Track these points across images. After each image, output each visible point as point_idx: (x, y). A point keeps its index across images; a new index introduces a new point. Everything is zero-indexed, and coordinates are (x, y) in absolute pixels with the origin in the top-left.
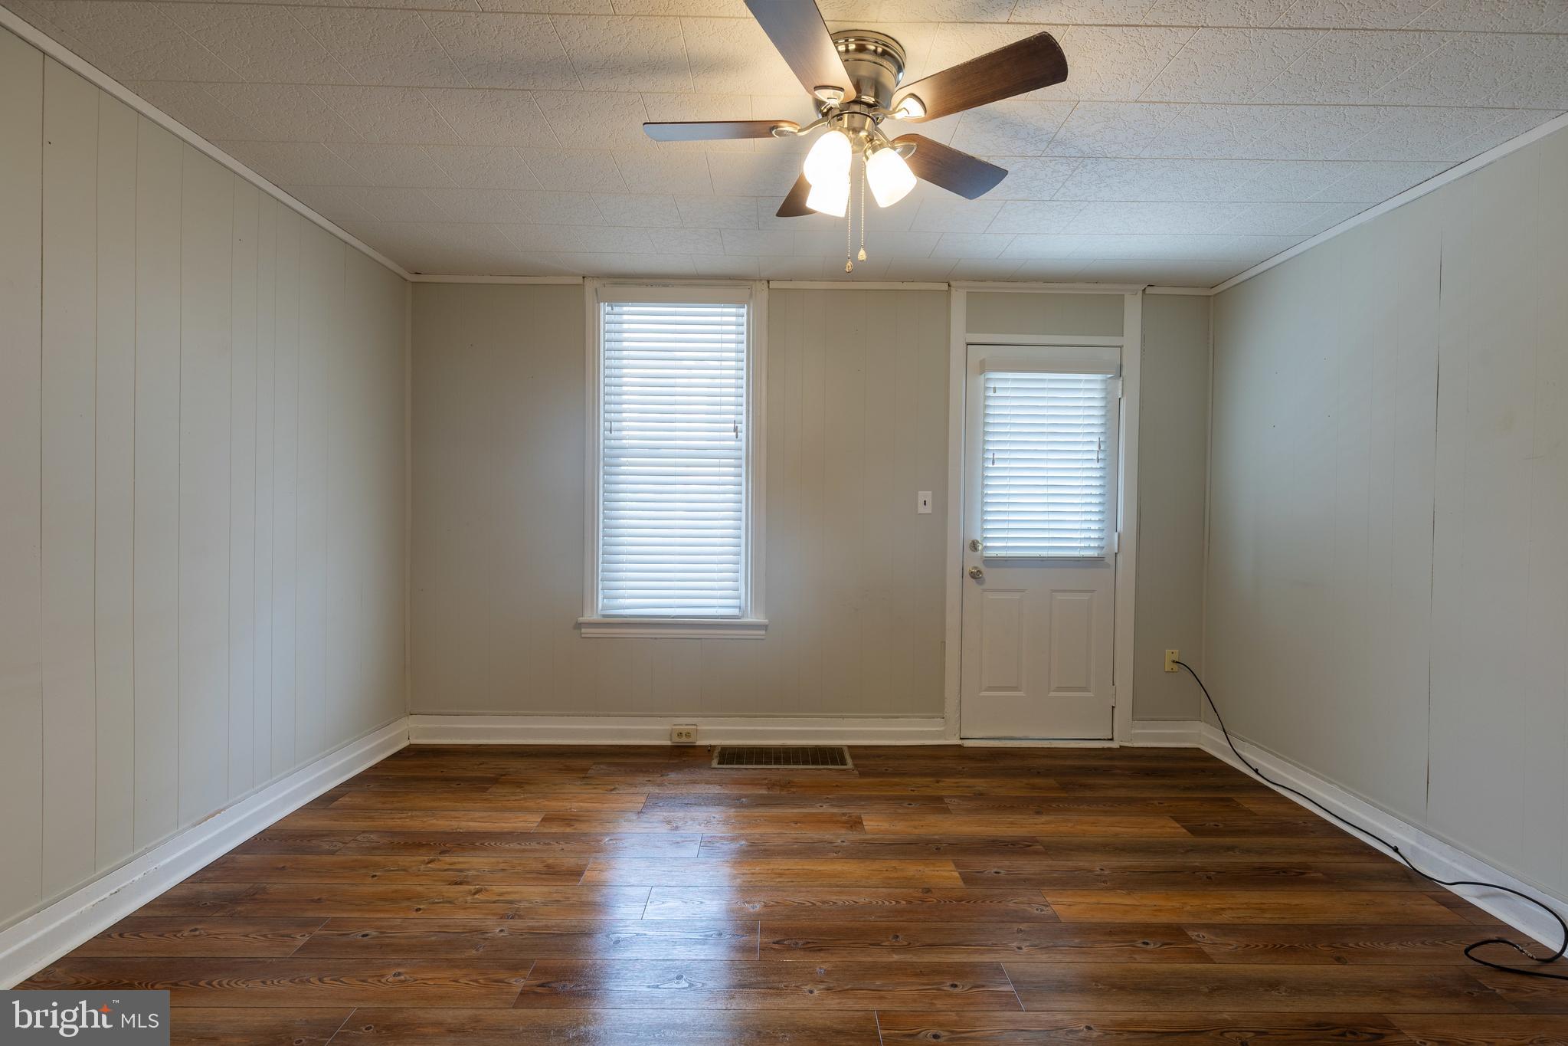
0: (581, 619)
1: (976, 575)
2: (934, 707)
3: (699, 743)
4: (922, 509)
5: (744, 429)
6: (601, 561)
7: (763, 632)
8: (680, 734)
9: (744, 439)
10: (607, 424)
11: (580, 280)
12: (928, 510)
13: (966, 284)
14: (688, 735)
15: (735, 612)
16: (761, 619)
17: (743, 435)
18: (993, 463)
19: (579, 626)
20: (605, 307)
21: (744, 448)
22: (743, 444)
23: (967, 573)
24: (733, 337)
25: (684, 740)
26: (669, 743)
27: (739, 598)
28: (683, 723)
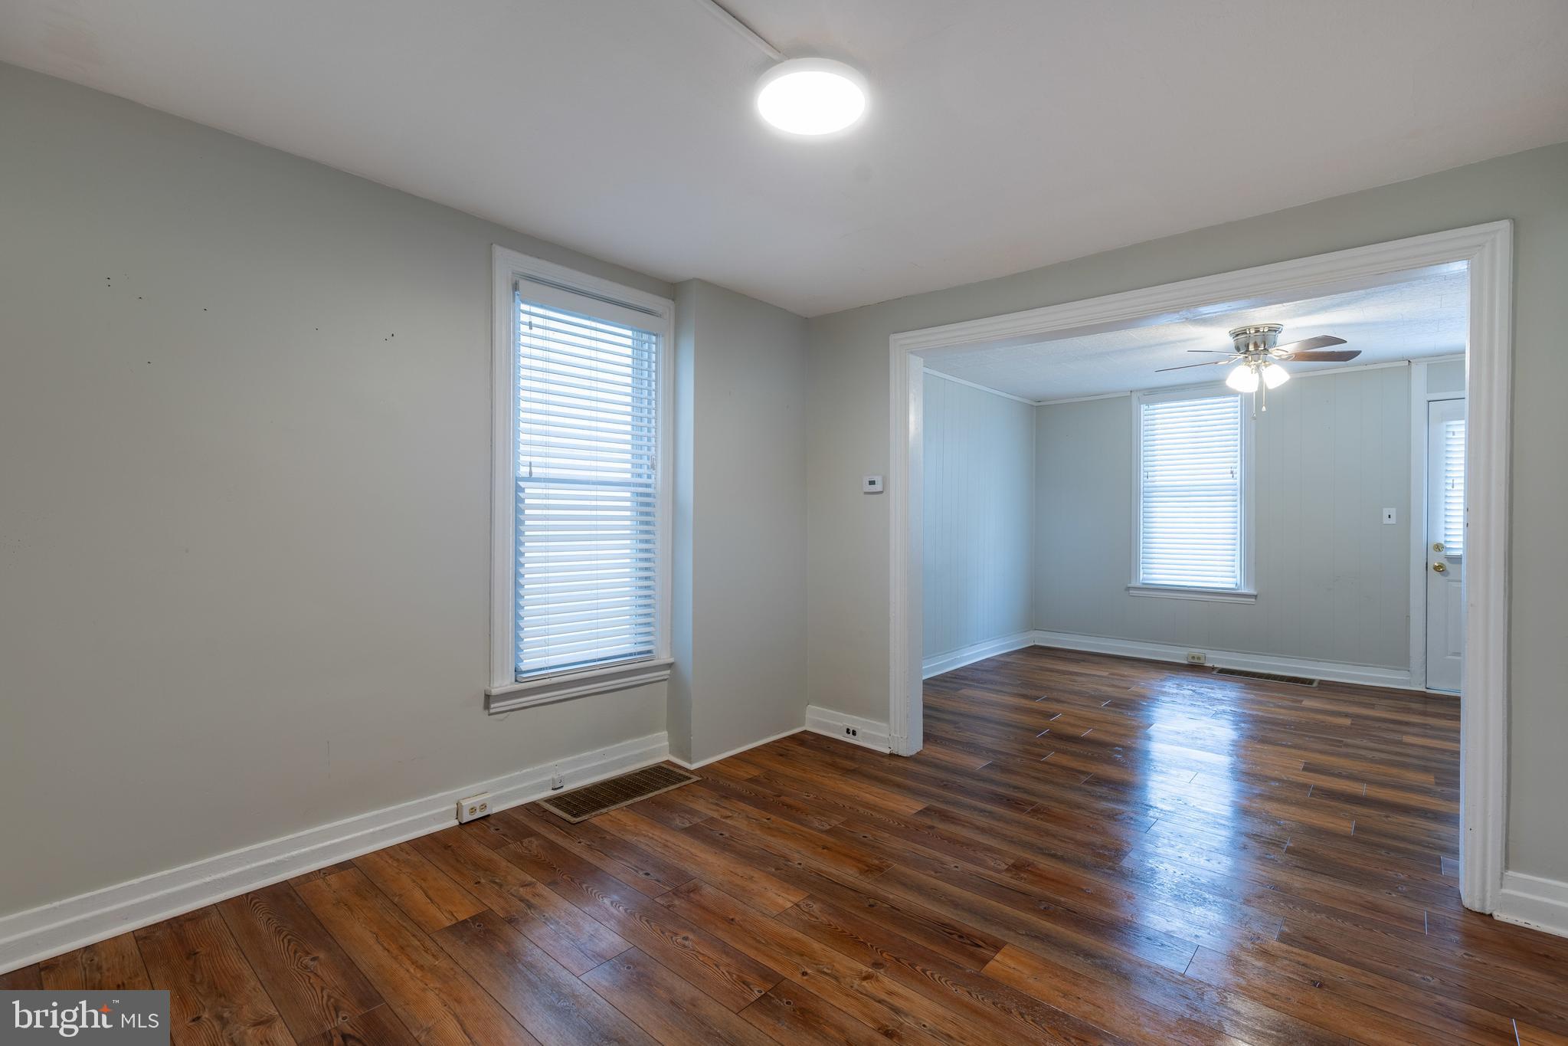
0: (1129, 585)
1: (1440, 569)
2: (1402, 661)
3: (1206, 665)
4: (1386, 521)
5: (1239, 473)
6: (1141, 552)
7: (1253, 600)
8: (1193, 658)
9: (1239, 479)
10: (1146, 474)
11: (1129, 393)
12: (1393, 521)
13: (1425, 359)
14: (1199, 658)
15: (1233, 586)
16: (1252, 592)
17: (1238, 476)
18: (1453, 487)
19: (1128, 589)
20: (1144, 407)
21: (1239, 484)
22: (1238, 481)
23: (1430, 567)
24: (1232, 415)
25: (1196, 661)
26: (1186, 662)
27: (1235, 577)
28: (1196, 652)
